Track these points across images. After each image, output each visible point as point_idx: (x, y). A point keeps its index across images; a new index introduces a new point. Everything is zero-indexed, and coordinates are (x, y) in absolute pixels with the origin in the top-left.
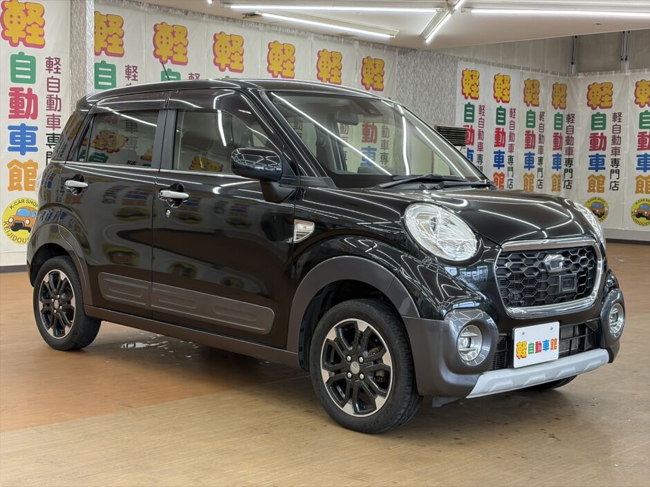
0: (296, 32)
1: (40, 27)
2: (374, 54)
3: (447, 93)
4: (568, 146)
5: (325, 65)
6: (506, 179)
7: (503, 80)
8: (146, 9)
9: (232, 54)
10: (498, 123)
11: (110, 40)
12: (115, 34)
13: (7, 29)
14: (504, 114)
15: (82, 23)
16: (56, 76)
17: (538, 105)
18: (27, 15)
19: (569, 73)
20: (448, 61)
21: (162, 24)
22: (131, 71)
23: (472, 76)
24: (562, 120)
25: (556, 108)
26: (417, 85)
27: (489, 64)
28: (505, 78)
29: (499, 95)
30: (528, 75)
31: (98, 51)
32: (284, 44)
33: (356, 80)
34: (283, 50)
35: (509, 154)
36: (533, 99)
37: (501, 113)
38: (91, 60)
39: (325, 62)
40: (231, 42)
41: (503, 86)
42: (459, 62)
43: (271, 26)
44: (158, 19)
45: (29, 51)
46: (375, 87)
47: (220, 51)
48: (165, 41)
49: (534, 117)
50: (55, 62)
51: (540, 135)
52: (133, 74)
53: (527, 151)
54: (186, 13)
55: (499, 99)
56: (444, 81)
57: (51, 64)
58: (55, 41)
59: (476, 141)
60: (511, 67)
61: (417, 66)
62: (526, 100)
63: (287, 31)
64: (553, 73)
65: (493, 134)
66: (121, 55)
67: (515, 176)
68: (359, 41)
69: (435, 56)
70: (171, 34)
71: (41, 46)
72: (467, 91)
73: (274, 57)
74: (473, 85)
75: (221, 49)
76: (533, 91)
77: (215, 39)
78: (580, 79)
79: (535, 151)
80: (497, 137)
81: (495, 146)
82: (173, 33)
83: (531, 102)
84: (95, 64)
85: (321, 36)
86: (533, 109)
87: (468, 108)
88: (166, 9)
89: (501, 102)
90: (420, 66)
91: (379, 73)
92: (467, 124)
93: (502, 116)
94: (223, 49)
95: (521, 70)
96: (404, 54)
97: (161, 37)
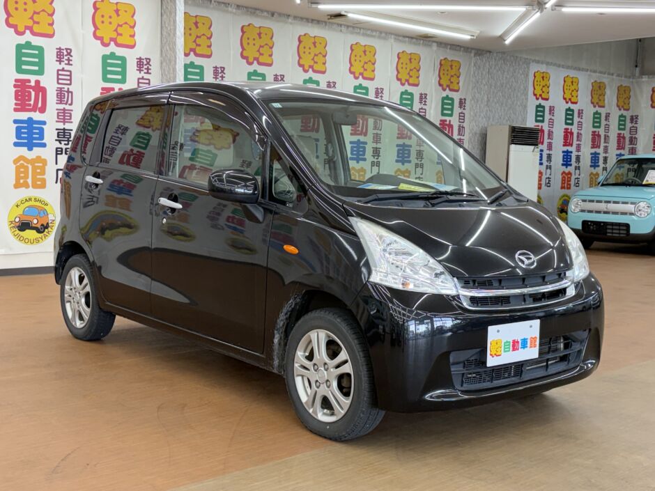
0: (378, 34)
1: (131, 27)
2: (451, 55)
3: (519, 94)
4: (631, 146)
6: (573, 177)
7: (572, 82)
8: (234, 11)
9: (315, 55)
10: (566, 124)
11: (198, 41)
12: (203, 35)
13: (98, 29)
14: (572, 115)
15: (172, 23)
16: (146, 76)
17: (603, 107)
18: (118, 15)
19: (633, 76)
20: (521, 63)
21: (249, 25)
22: (219, 71)
23: (543, 77)
24: (625, 121)
25: (620, 110)
26: (491, 86)
27: (559, 66)
28: (574, 80)
29: (568, 96)
30: (596, 77)
31: (187, 52)
32: (365, 46)
33: (433, 81)
34: (365, 52)
35: (577, 154)
36: (600, 100)
37: (569, 112)
38: (181, 61)
39: (404, 64)
40: (314, 43)
41: (573, 88)
42: (531, 64)
43: (353, 27)
44: (246, 20)
45: (120, 52)
46: (451, 87)
47: (304, 53)
48: (251, 42)
49: (600, 118)
50: (145, 63)
51: (605, 136)
52: (220, 75)
53: (593, 151)
54: (273, 15)
55: (568, 100)
56: (517, 82)
57: (142, 64)
58: (145, 42)
59: (546, 141)
60: (579, 69)
61: (491, 68)
62: (593, 101)
63: (369, 32)
64: (618, 75)
65: (562, 134)
66: (209, 56)
67: (582, 175)
68: (437, 42)
69: (508, 57)
70: (257, 35)
71: (132, 47)
72: (538, 92)
73: (356, 58)
74: (543, 86)
75: (305, 50)
76: (600, 92)
77: (300, 41)
78: (643, 82)
79: (601, 150)
80: (566, 137)
81: (564, 145)
82: (259, 34)
83: (597, 103)
84: (185, 65)
85: (401, 38)
86: (600, 110)
87: (539, 109)
88: (253, 11)
89: (570, 103)
90: (495, 68)
91: (455, 75)
92: (538, 124)
93: (571, 117)
94: (307, 50)
95: (589, 73)
96: (479, 55)
97: (248, 39)
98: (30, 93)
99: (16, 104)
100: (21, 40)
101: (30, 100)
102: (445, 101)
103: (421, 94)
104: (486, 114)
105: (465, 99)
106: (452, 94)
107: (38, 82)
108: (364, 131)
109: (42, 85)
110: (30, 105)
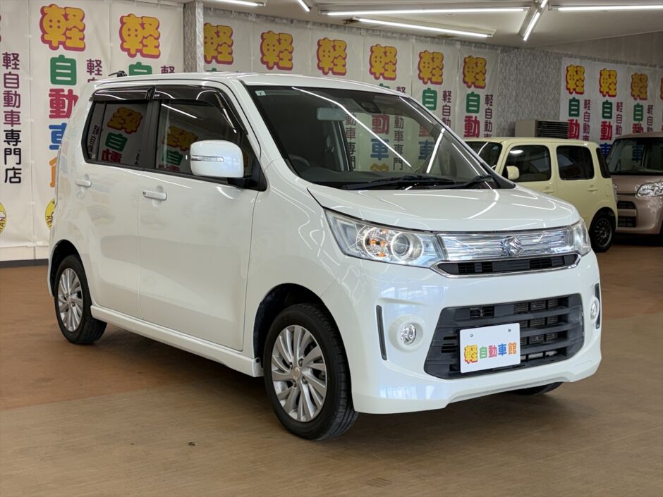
0: (398, 36)
1: (155, 39)
2: (476, 53)
3: (551, 89)
5: (427, 65)
7: (609, 75)
8: (254, 20)
9: (335, 58)
11: (220, 49)
12: (225, 43)
13: (125, 41)
14: (611, 108)
15: (193, 34)
17: (646, 99)
18: (143, 28)
20: (552, 58)
21: (269, 32)
23: (577, 72)
26: (520, 81)
27: (595, 60)
28: (612, 73)
29: (605, 89)
30: (635, 69)
31: (209, 59)
32: (385, 47)
33: (458, 79)
34: (385, 53)
36: (641, 93)
37: (607, 107)
38: (201, 67)
39: (427, 63)
40: (334, 47)
41: (610, 81)
42: (564, 58)
43: (373, 30)
44: (266, 27)
45: (146, 61)
46: (477, 84)
47: (324, 56)
48: (271, 48)
49: (642, 111)
50: (169, 71)
51: (648, 128)
54: (292, 22)
55: (605, 93)
56: (548, 77)
57: (166, 72)
58: (169, 51)
59: (582, 134)
60: (617, 62)
61: (519, 64)
62: (633, 93)
63: (389, 34)
64: (661, 67)
65: (599, 127)
66: (230, 63)
68: (461, 41)
70: (277, 42)
71: (157, 57)
72: (572, 86)
73: (377, 59)
74: (577, 80)
75: (325, 54)
76: (641, 84)
77: (319, 45)
80: (603, 131)
81: (601, 139)
82: (279, 41)
83: (638, 96)
85: (422, 38)
86: (641, 102)
87: (573, 103)
88: (272, 19)
89: (607, 96)
90: (523, 64)
91: (481, 72)
92: (571, 118)
93: (609, 110)
94: (327, 54)
95: (628, 65)
96: (506, 52)
97: (268, 45)
98: (64, 101)
99: (51, 112)
100: (56, 54)
101: (64, 107)
102: (471, 98)
103: (445, 92)
104: (515, 110)
105: (492, 96)
106: (477, 91)
107: (70, 91)
108: (386, 129)
109: (74, 94)
110: (64, 112)
